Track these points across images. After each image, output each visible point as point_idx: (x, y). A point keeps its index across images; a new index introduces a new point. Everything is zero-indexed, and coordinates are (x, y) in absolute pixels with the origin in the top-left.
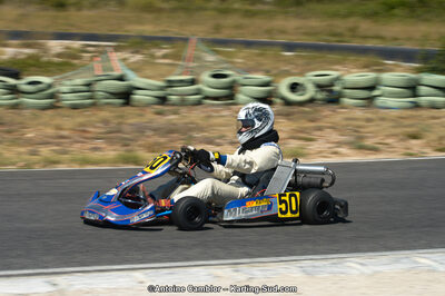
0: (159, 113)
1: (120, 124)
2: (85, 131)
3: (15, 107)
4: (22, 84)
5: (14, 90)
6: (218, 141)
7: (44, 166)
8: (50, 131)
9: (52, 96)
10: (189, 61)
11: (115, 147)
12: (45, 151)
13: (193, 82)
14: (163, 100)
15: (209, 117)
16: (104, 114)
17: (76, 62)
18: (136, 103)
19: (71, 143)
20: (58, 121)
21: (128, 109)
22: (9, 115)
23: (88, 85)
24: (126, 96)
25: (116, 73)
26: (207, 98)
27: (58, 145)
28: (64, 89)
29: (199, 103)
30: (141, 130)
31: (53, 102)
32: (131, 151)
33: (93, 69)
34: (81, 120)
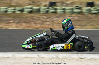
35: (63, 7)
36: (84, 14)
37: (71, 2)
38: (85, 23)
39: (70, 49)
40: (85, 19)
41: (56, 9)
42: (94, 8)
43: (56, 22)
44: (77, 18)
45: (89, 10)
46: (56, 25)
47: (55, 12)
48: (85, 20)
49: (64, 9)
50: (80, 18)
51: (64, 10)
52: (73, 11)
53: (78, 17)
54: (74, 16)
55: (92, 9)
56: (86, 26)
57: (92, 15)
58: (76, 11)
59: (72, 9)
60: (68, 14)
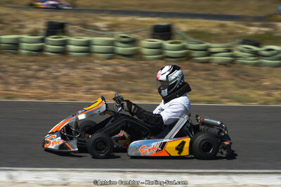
35: (87, 39)
36: (145, 60)
37: (108, 23)
38: (145, 85)
40: (146, 74)
41: (65, 43)
42: (171, 43)
43: (64, 79)
44: (123, 69)
45: (160, 47)
46: (66, 89)
47: (64, 52)
48: (147, 76)
49: (88, 44)
50: (133, 70)
51: (88, 48)
52: (113, 49)
53: (126, 66)
54: (116, 65)
55: (167, 44)
56: (149, 92)
57: (167, 61)
58: (121, 49)
59: (112, 43)
60: (98, 59)
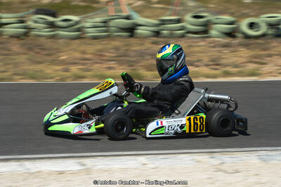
0: (154, 43)
1: (127, 50)
2: (102, 55)
3: (53, 37)
4: (58, 20)
5: (52, 25)
6: (196, 63)
7: (74, 80)
8: (78, 55)
9: (79, 30)
10: (176, 6)
11: (123, 67)
12: (75, 69)
13: (179, 21)
14: (157, 34)
15: (191, 46)
16: (116, 43)
17: (95, 5)
18: (138, 36)
19: (92, 64)
20: (83, 48)
21: (132, 40)
22: (49, 43)
23: (105, 22)
24: (131, 30)
25: (124, 14)
26: (189, 32)
27: (83, 64)
28: (88, 25)
29: (182, 36)
30: (142, 55)
31: (80, 34)
32: (134, 70)
33: (107, 11)
34: (99, 47)
39: (199, 131)
